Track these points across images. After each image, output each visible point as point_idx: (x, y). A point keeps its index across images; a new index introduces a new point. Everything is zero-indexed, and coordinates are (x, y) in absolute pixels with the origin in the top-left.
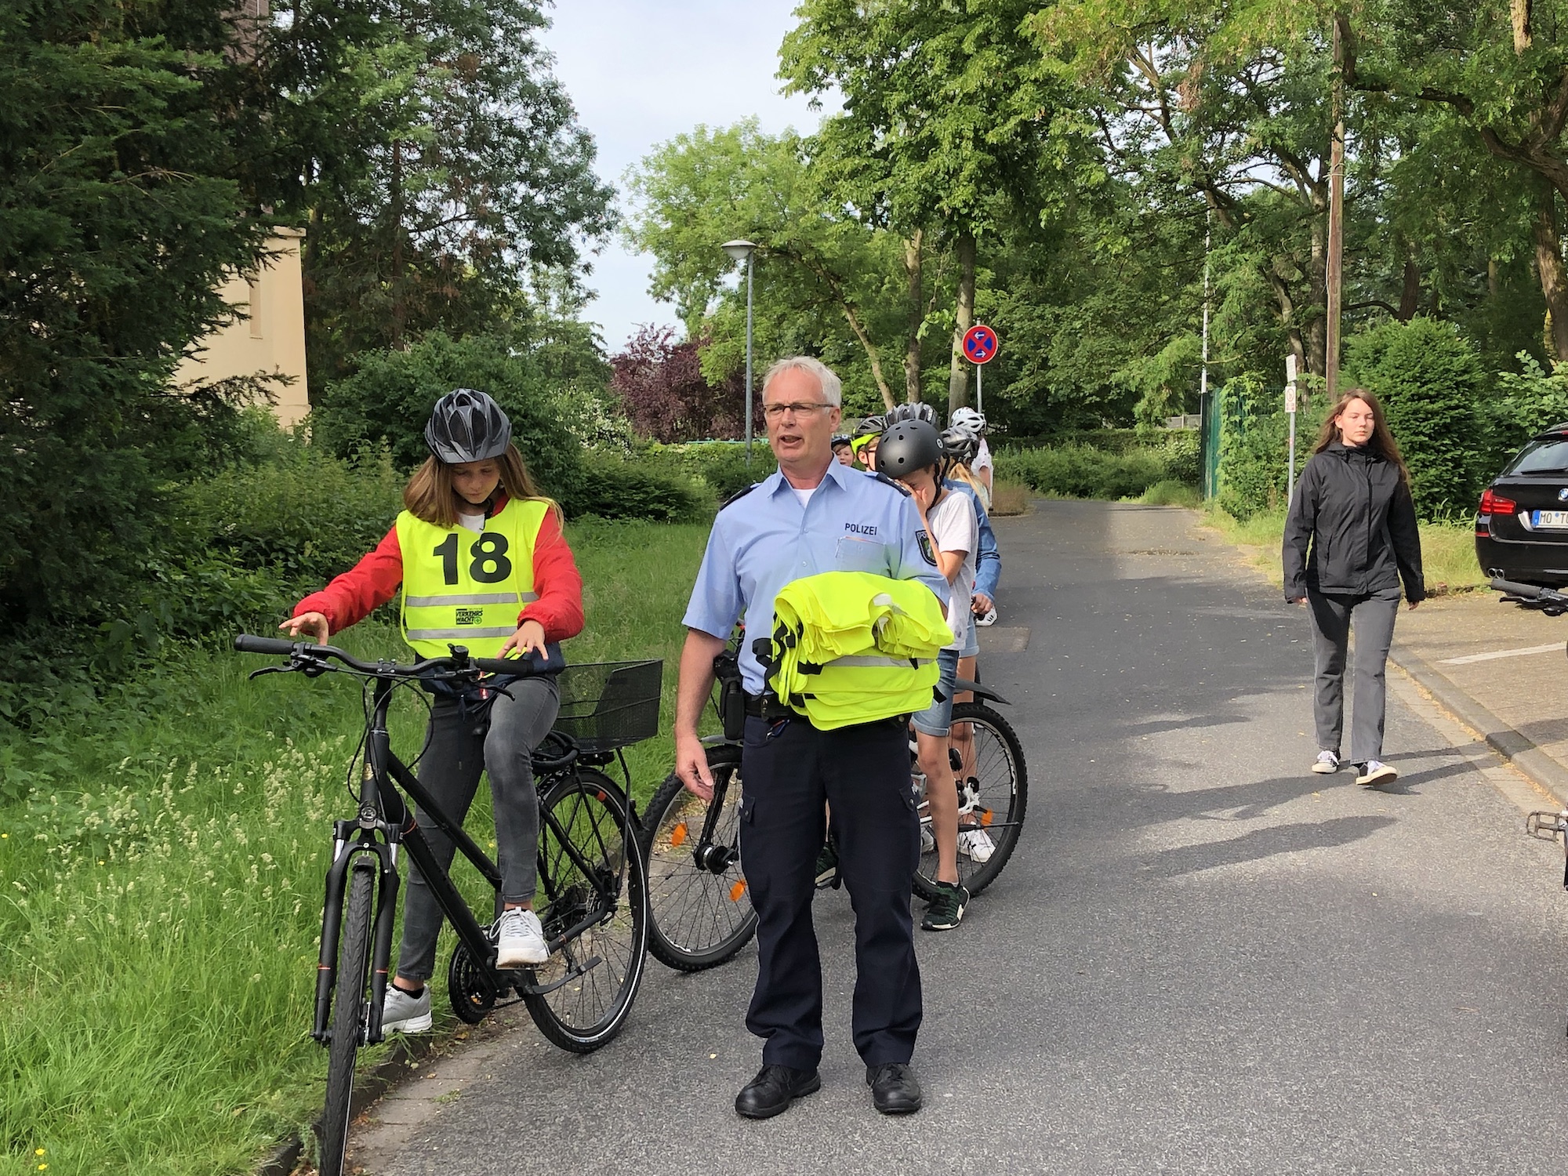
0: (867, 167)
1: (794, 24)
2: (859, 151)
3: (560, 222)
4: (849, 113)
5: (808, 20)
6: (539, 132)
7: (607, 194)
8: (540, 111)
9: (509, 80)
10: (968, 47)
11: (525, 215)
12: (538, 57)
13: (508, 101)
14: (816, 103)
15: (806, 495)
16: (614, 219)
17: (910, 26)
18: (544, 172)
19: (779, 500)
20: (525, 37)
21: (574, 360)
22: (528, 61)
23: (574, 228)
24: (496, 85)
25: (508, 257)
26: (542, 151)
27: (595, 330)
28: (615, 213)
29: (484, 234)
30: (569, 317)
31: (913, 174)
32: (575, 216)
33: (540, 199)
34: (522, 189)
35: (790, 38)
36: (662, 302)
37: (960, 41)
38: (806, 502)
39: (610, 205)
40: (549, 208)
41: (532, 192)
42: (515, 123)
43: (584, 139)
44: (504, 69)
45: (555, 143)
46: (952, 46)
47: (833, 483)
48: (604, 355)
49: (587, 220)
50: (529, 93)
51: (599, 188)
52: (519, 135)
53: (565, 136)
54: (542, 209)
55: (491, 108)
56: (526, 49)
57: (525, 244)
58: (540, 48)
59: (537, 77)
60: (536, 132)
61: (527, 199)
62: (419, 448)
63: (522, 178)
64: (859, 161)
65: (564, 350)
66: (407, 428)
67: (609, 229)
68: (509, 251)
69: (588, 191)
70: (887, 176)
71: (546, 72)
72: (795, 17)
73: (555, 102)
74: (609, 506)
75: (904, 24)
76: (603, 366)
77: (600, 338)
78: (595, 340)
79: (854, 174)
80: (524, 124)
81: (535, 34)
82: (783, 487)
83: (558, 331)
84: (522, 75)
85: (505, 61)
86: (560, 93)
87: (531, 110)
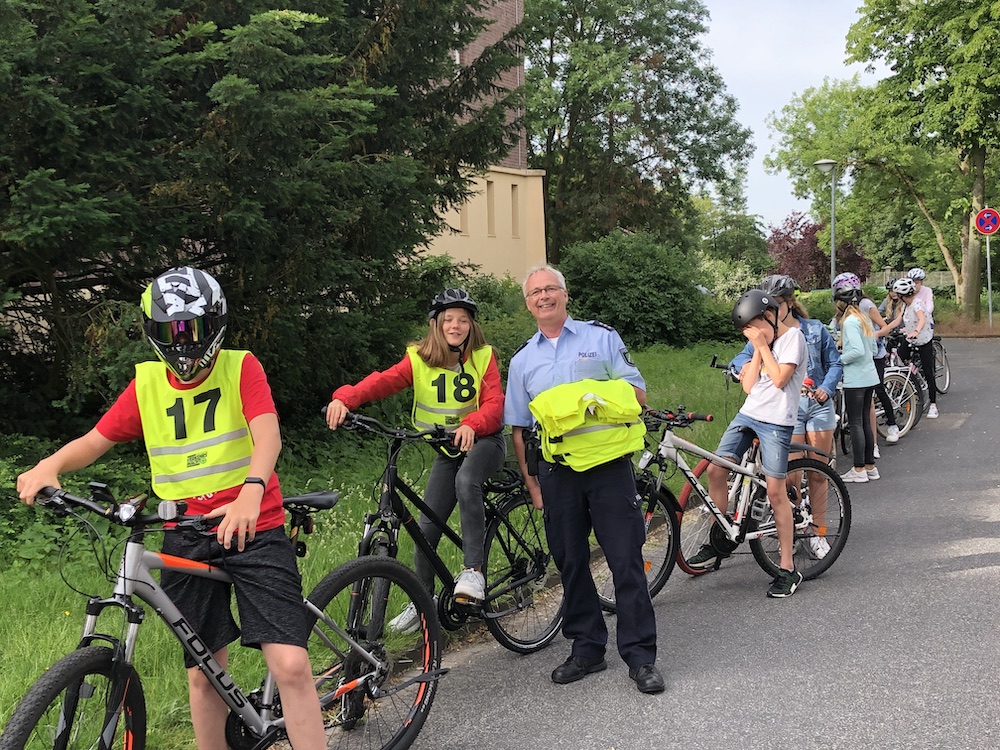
0: (905, 108)
1: (857, 18)
2: (901, 97)
3: (716, 153)
4: (894, 73)
5: (865, 15)
6: (702, 99)
7: (746, 135)
8: (702, 86)
9: (683, 68)
10: (973, 24)
11: (693, 151)
12: (702, 51)
13: (682, 81)
14: (871, 68)
15: (554, 341)
16: (750, 150)
17: (936, 14)
18: (705, 123)
19: (542, 346)
20: (693, 40)
21: (743, 240)
22: (695, 55)
23: (725, 157)
24: (675, 71)
25: (684, 179)
26: (704, 110)
27: (758, 219)
28: (751, 146)
29: (669, 165)
30: (741, 212)
31: (938, 110)
32: (726, 149)
33: (703, 140)
34: (692, 135)
35: (854, 27)
36: (802, 199)
37: (968, 21)
38: (555, 345)
39: (748, 141)
40: (708, 145)
41: (698, 137)
42: (687, 94)
43: (731, 101)
44: (680, 61)
45: (712, 105)
46: (962, 24)
47: (569, 332)
48: (764, 236)
49: (733, 152)
50: (697, 75)
51: (741, 130)
52: (690, 101)
53: (718, 100)
54: (704, 146)
55: (671, 86)
56: (694, 48)
57: (693, 169)
58: (703, 47)
59: (701, 65)
60: (699, 99)
61: (695, 141)
62: (602, 302)
63: (691, 128)
64: (901, 104)
65: (736, 234)
66: (596, 290)
67: (747, 156)
68: (684, 174)
69: (734, 132)
70: (920, 113)
71: (707, 61)
72: (858, 14)
73: (712, 79)
74: (725, 335)
75: (931, 12)
76: (764, 242)
77: (761, 225)
78: (757, 226)
79: (897, 113)
80: (692, 94)
81: (698, 38)
82: (542, 340)
83: (733, 221)
84: (691, 64)
85: (681, 57)
86: (715, 73)
87: (697, 85)
